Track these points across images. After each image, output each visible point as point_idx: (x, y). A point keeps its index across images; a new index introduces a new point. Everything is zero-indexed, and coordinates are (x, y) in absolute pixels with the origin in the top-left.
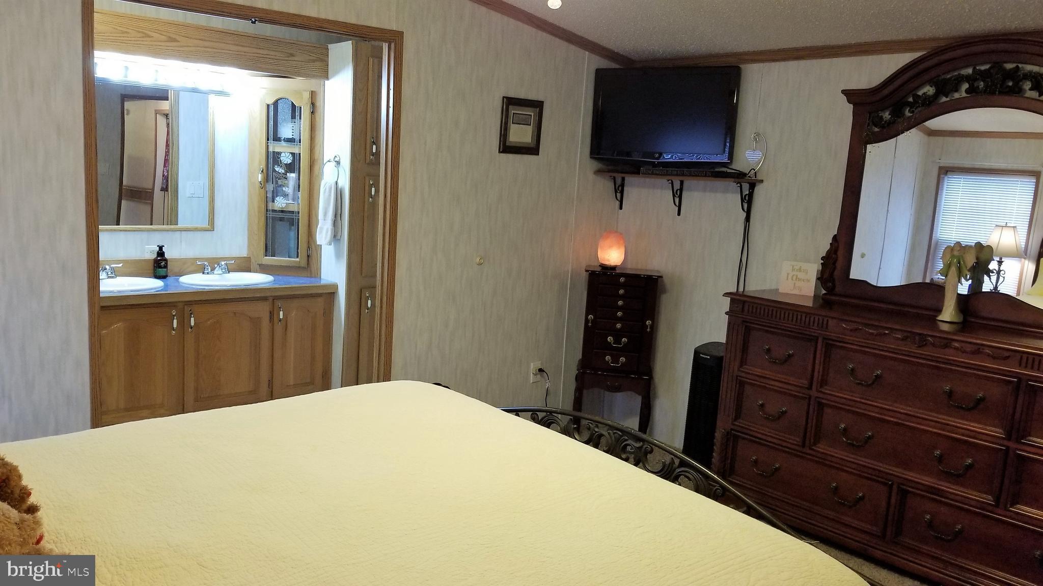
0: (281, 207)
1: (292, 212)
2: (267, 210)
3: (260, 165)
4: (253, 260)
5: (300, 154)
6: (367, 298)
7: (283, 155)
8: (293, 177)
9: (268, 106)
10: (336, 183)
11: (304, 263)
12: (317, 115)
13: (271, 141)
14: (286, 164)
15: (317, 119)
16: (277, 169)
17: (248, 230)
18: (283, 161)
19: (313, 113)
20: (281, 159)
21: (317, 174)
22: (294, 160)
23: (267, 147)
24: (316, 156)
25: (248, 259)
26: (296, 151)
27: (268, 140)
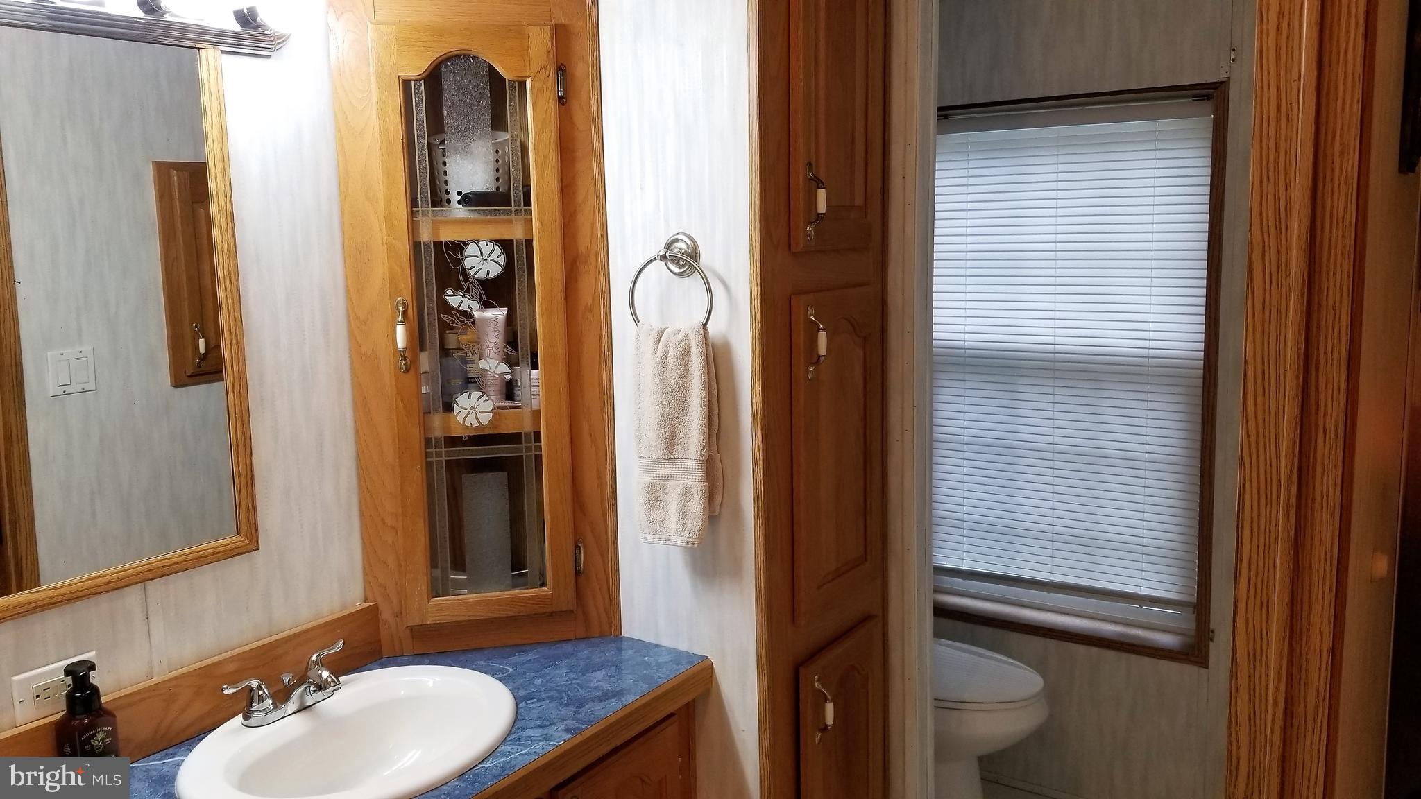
0: (475, 424)
1: (515, 438)
2: (428, 442)
3: (393, 294)
4: (386, 614)
5: (529, 242)
6: (821, 700)
7: (471, 249)
8: (495, 320)
9: (406, 84)
10: (704, 326)
11: (566, 600)
12: (576, 106)
13: (425, 207)
14: (483, 282)
15: (579, 118)
16: (454, 300)
17: (362, 516)
18: (472, 272)
19: (562, 100)
20: (467, 266)
21: (590, 302)
22: (509, 265)
23: (414, 227)
24: (583, 245)
25: (369, 616)
26: (516, 233)
27: (414, 202)
